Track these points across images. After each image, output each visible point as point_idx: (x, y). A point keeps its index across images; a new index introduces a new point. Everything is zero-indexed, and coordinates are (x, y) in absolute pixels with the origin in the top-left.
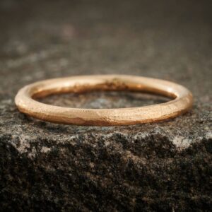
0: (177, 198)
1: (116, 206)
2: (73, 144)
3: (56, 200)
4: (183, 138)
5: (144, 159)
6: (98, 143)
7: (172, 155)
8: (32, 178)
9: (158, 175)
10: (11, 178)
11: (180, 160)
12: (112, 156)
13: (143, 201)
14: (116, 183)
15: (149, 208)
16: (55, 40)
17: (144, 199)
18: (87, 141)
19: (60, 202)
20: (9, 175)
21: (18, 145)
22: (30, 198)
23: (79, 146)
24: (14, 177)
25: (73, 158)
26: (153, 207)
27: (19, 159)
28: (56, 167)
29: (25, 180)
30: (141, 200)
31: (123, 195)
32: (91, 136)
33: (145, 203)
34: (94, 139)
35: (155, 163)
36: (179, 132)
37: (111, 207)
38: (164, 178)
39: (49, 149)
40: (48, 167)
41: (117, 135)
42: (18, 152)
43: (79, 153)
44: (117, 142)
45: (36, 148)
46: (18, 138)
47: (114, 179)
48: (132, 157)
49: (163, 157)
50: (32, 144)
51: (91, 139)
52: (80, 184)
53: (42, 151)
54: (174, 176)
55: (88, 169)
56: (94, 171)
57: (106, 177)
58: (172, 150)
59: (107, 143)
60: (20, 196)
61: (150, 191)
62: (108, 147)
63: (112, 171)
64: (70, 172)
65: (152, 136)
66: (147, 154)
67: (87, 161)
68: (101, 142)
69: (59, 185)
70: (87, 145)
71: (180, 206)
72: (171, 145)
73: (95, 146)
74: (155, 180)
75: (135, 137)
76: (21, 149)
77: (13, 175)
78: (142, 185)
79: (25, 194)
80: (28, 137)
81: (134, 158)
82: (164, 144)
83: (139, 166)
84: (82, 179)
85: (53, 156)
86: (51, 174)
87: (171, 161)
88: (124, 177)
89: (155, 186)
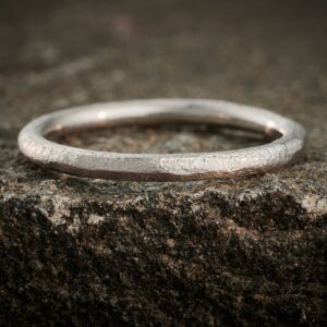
0: (309, 294)
1: (211, 308)
2: (141, 209)
3: (114, 301)
4: (317, 197)
5: (256, 232)
6: (181, 207)
7: (301, 225)
8: (74, 266)
9: (278, 257)
10: (40, 266)
11: (314, 234)
12: (204, 228)
13: (255, 301)
14: (211, 271)
15: (263, 311)
16: (102, 40)
17: (257, 296)
18: (162, 205)
19: (120, 303)
20: (37, 262)
21: (51, 212)
22: (71, 298)
23: (150, 212)
24: (45, 264)
25: (140, 232)
26: (270, 309)
27: (52, 236)
28: (112, 248)
29: (62, 269)
30: (251, 298)
31: (222, 291)
32: (169, 196)
33: (258, 305)
34: (175, 200)
35: (273, 239)
36: (312, 187)
37: (203, 311)
38: (288, 262)
39: (102, 218)
40: (100, 248)
41: (212, 194)
42: (51, 224)
43: (151, 224)
44: (212, 205)
45: (81, 217)
46: (50, 201)
47: (207, 265)
48: (235, 230)
49: (286, 229)
50: (72, 209)
51: (169, 201)
52: (152, 274)
53: (89, 222)
54: (304, 258)
55: (165, 249)
56: (174, 253)
57: (195, 262)
58: (300, 216)
59: (195, 208)
60: (54, 295)
61: (266, 284)
62: (197, 213)
63: (204, 252)
64: (135, 255)
65: (268, 195)
66: (261, 225)
67: (163, 236)
68: (185, 206)
69: (118, 276)
70: (162, 210)
71: (314, 309)
72: (299, 209)
73: (175, 212)
74: (273, 267)
75: (241, 198)
76: (56, 219)
77: (43, 260)
78: (252, 274)
79: (63, 292)
80: (66, 199)
81: (240, 231)
82: (287, 207)
83: (247, 244)
84: (155, 267)
85: (107, 229)
86: (104, 258)
87: (298, 235)
88: (222, 262)
89: (273, 276)
